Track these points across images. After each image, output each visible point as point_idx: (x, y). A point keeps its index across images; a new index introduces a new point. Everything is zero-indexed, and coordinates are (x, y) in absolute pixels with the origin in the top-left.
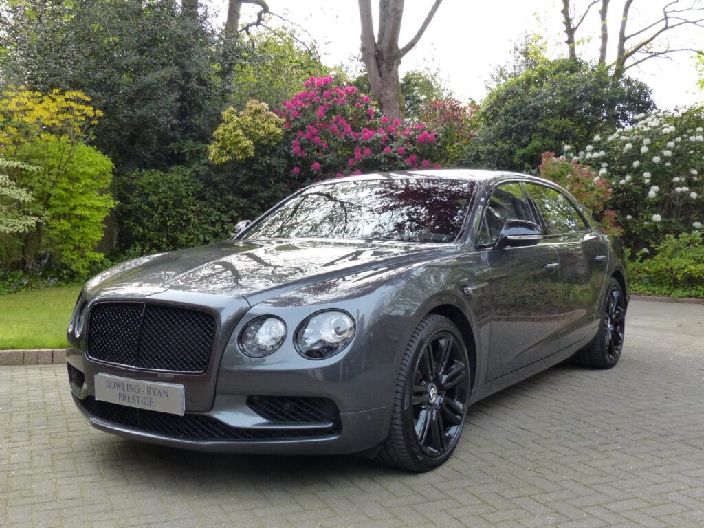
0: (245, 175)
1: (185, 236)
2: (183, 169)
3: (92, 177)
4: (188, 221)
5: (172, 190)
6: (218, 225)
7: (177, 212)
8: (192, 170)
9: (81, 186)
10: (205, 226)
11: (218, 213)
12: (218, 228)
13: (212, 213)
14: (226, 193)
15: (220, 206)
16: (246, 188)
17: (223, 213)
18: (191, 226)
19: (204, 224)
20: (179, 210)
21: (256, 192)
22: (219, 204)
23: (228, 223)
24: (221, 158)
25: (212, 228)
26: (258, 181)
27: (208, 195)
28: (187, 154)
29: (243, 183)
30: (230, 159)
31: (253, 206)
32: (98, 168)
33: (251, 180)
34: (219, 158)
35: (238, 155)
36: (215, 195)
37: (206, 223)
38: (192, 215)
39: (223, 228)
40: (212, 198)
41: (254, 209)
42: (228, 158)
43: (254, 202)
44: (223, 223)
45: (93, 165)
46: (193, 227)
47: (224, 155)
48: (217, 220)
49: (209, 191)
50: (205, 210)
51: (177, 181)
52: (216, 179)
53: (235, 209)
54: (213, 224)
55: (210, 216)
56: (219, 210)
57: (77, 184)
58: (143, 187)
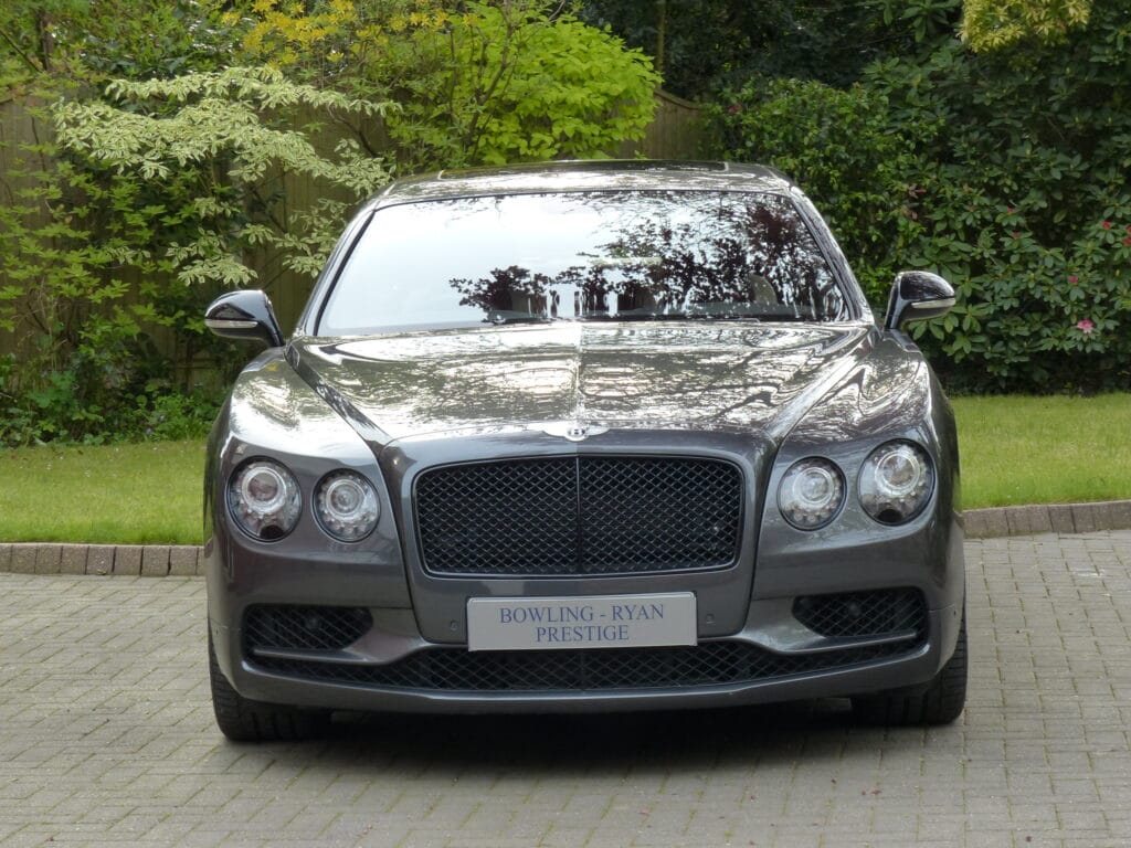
0: (1070, 82)
1: (881, 273)
2: (904, 69)
3: (586, 115)
4: (890, 228)
5: (844, 139)
6: (985, 238)
7: (856, 202)
8: (928, 69)
9: (549, 140)
10: (942, 242)
11: (986, 201)
12: (984, 247)
13: (967, 200)
14: (1015, 139)
15: (997, 179)
16: (1077, 120)
17: (1005, 199)
18: (901, 242)
19: (940, 235)
20: (860, 195)
21: (1107, 132)
22: (997, 172)
23: (1018, 229)
24: (990, 34)
25: (966, 247)
26: (1117, 99)
27: (960, 147)
28: (917, 23)
29: (1066, 108)
30: (1020, 33)
31: (1099, 176)
32: (604, 86)
33: (1092, 97)
34: (984, 33)
35: (1041, 22)
36: (986, 146)
37: (948, 231)
38: (904, 209)
39: (997, 245)
40: (974, 157)
41: (1103, 186)
42: (1013, 31)
43: (1105, 165)
44: (1000, 230)
45: (592, 78)
46: (907, 246)
47: (1003, 25)
48: (984, 223)
49: (967, 133)
50: (949, 191)
51: (859, 111)
52: (984, 98)
53: (1040, 186)
54: (971, 235)
55: (959, 210)
56: (992, 190)
57: (537, 137)
58: (760, 132)
